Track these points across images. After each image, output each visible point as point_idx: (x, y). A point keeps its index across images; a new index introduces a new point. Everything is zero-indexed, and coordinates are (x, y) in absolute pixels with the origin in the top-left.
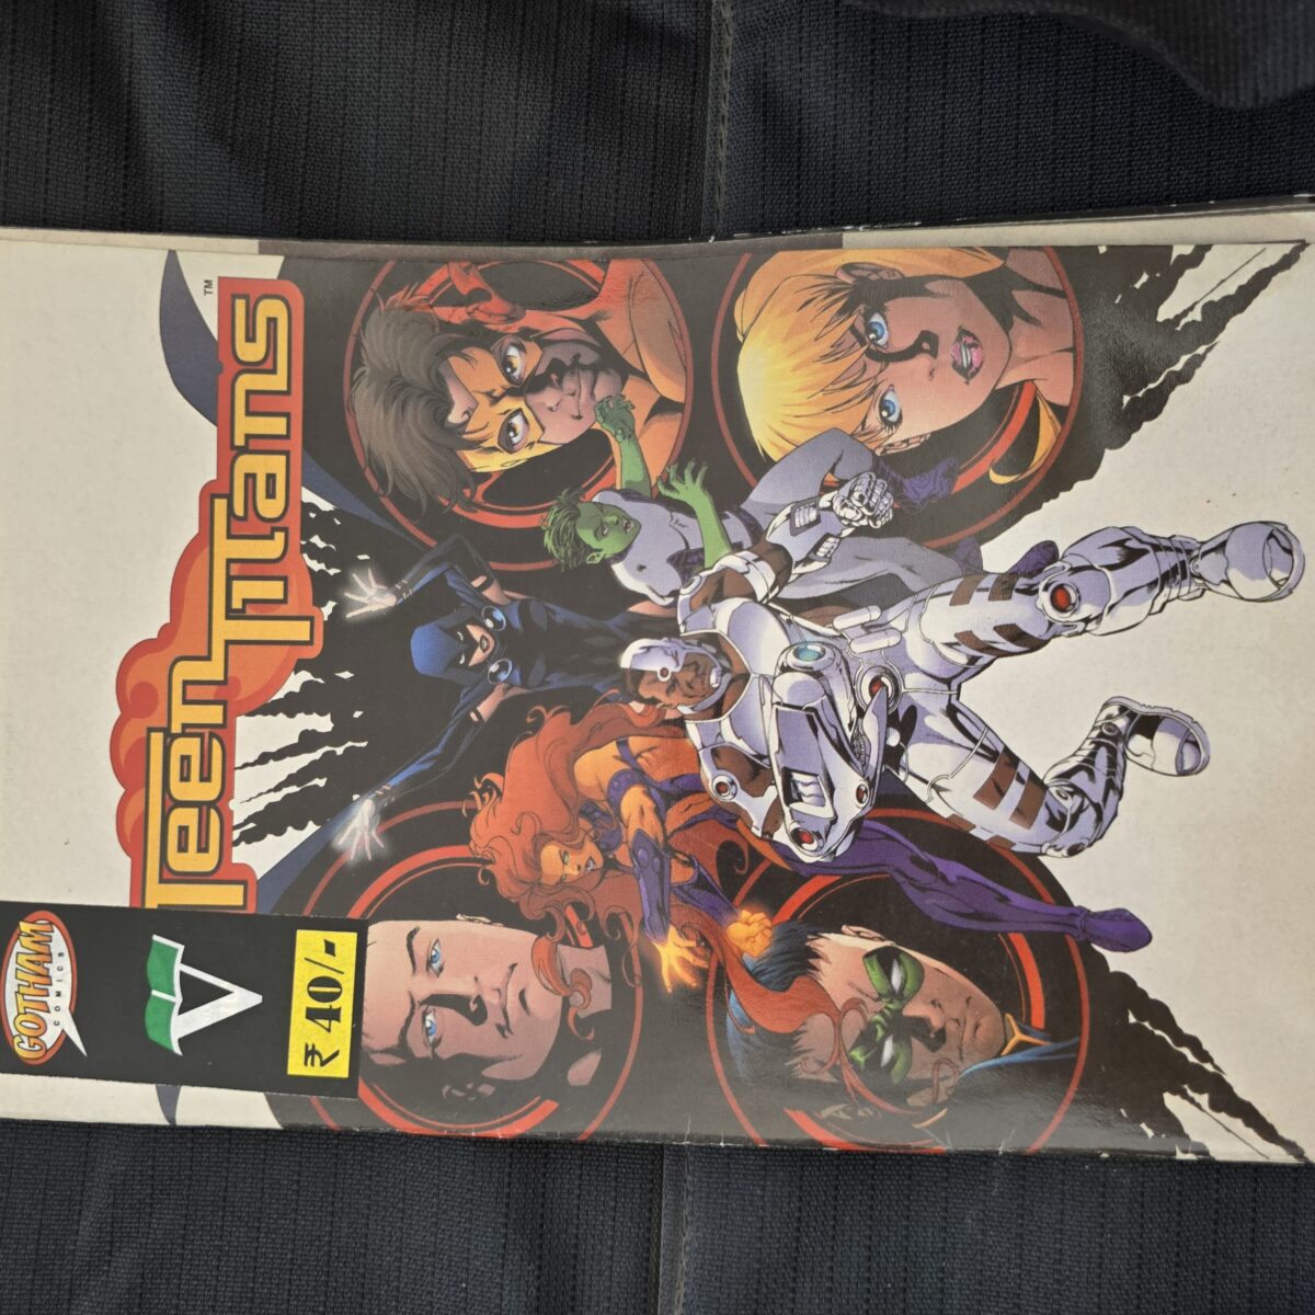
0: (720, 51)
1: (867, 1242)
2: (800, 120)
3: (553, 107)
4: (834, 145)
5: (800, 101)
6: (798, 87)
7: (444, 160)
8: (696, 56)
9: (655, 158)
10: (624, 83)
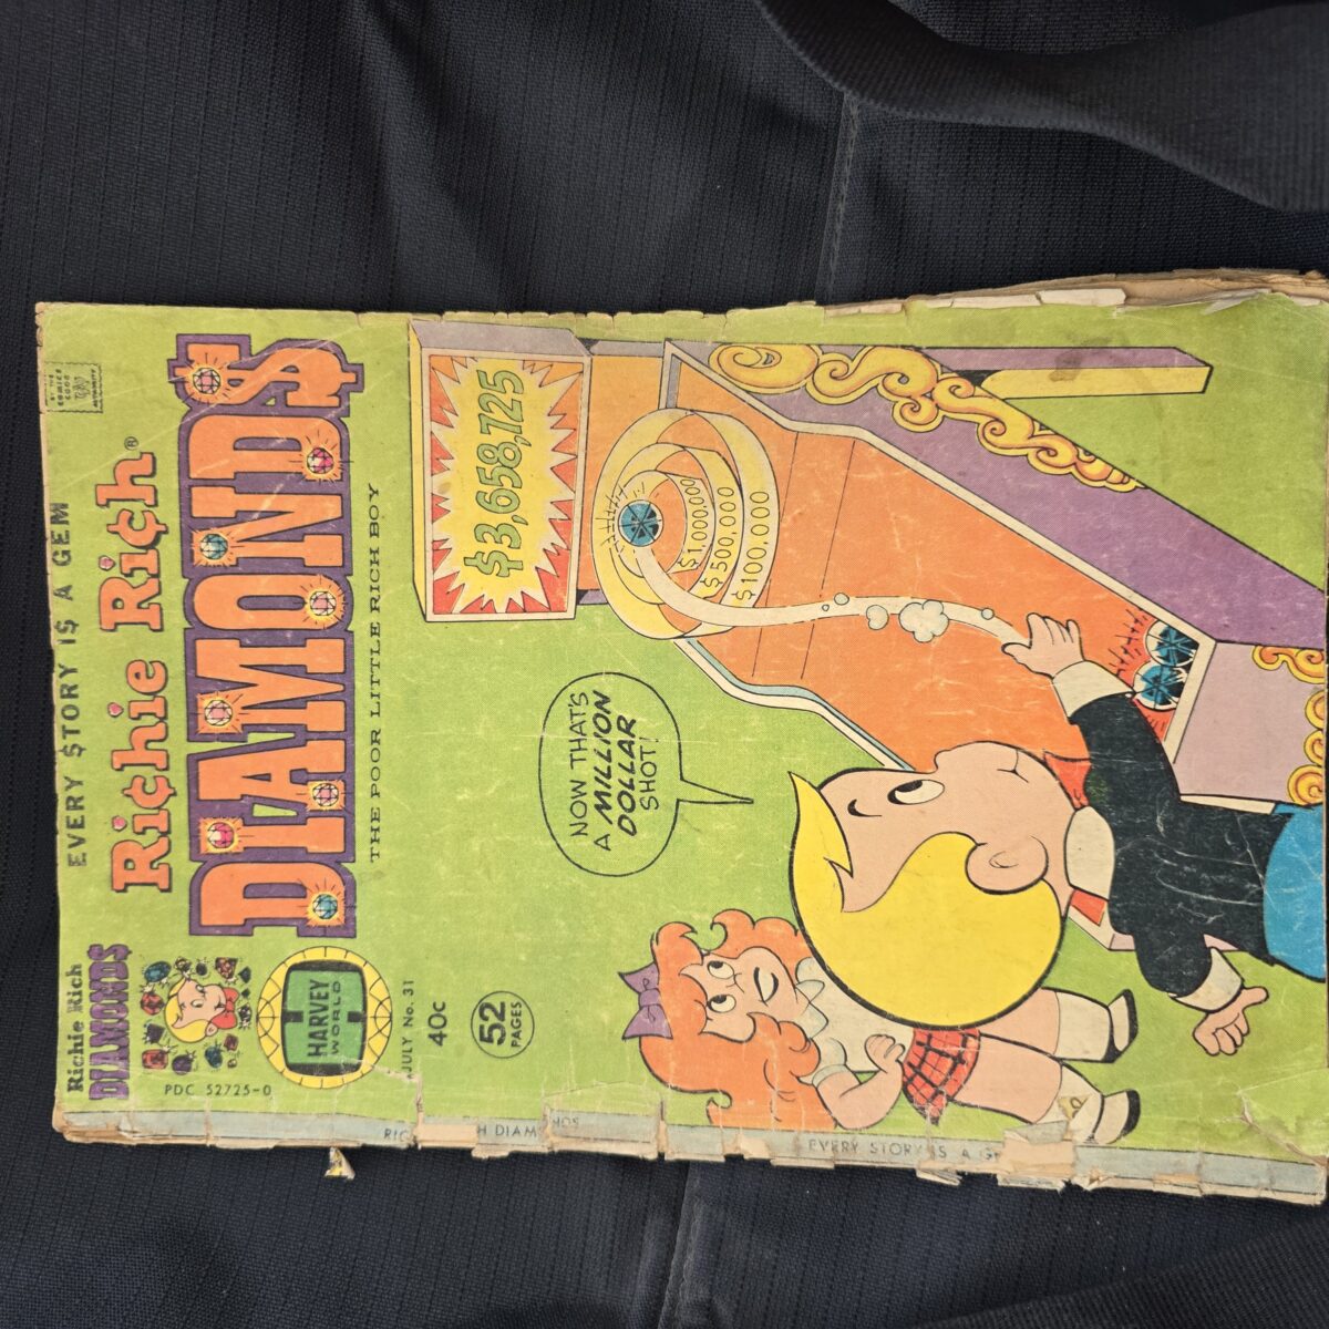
2: (904, 206)
3: (706, 182)
4: (929, 230)
5: (905, 190)
6: (905, 178)
7: (618, 219)
8: (826, 143)
9: (783, 227)
10: (765, 163)
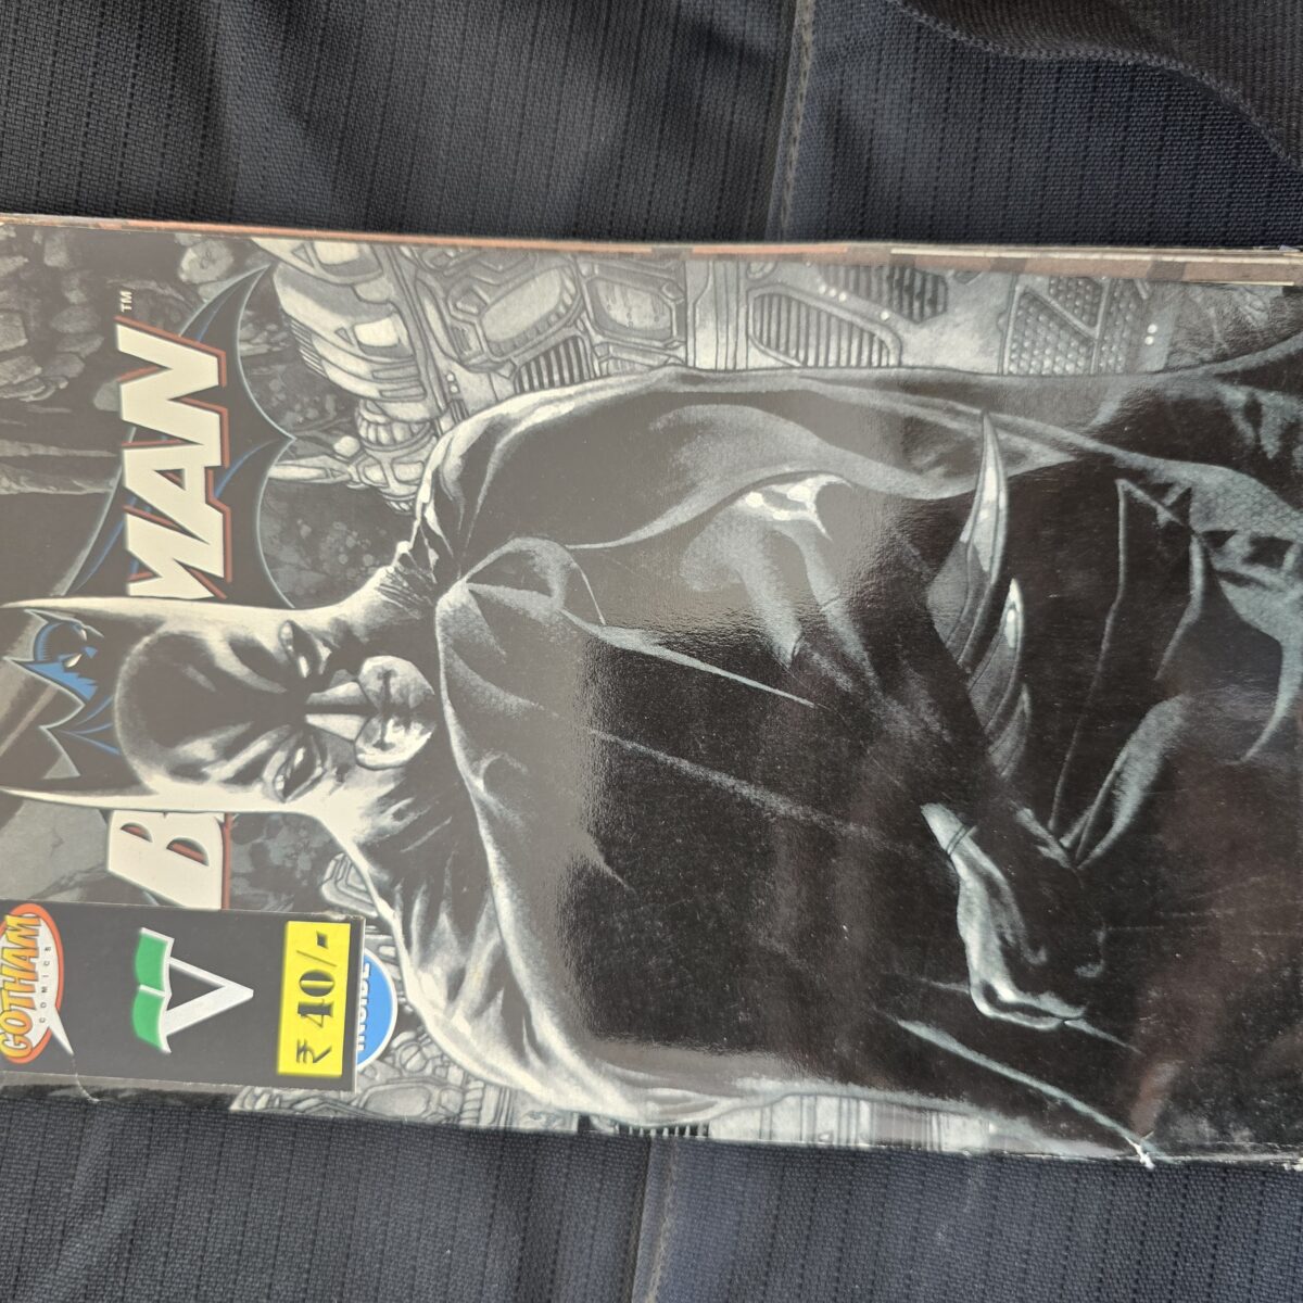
0: (797, 74)
1: (840, 1244)
3: (630, 113)
6: (872, 116)
7: (517, 154)
8: (774, 76)
